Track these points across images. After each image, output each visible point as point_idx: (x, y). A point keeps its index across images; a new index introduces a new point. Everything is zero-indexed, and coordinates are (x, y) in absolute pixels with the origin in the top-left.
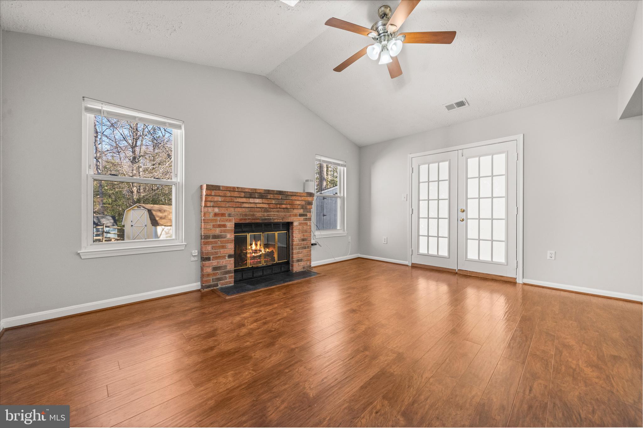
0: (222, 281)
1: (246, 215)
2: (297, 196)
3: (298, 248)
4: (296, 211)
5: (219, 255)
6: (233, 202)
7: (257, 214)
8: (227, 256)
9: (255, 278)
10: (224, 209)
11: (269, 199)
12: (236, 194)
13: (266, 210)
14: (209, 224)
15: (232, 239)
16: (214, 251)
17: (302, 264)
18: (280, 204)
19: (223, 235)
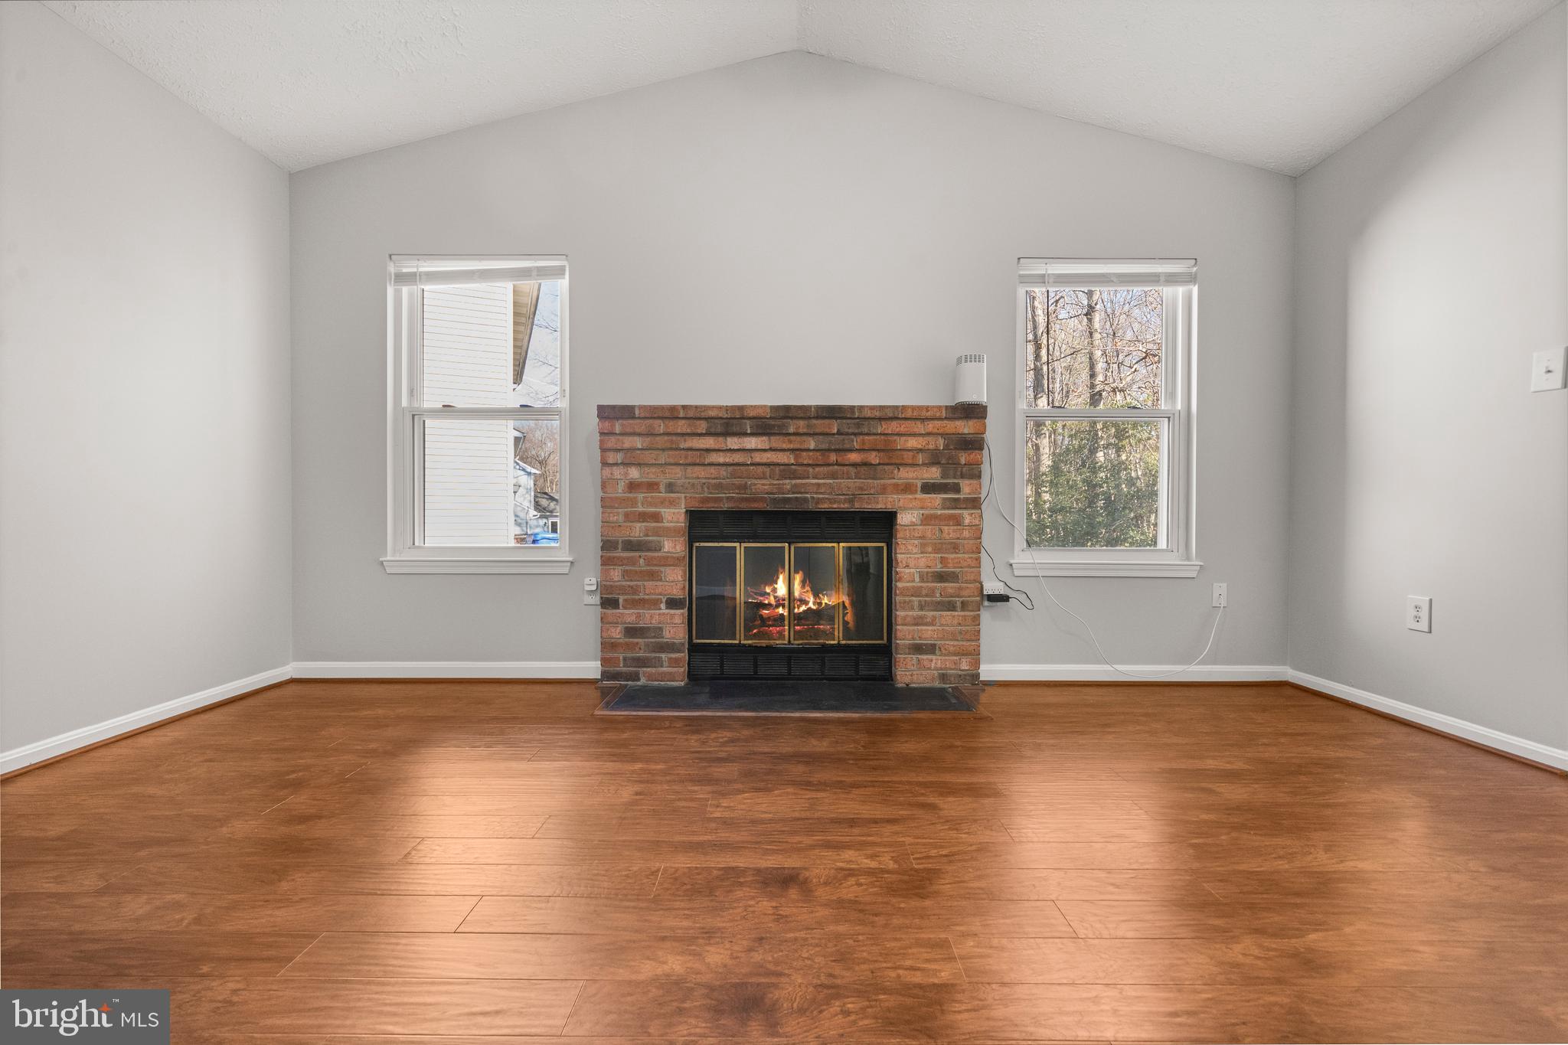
0: (649, 667)
1: (719, 487)
2: (906, 419)
3: (916, 604)
4: (905, 475)
5: (642, 596)
6: (676, 449)
7: (755, 485)
8: (664, 600)
9: (761, 679)
10: (654, 470)
11: (795, 434)
12: (682, 426)
13: (787, 471)
14: (616, 510)
15: (677, 555)
16: (628, 583)
17: (935, 662)
18: (837, 450)
19: (650, 542)
